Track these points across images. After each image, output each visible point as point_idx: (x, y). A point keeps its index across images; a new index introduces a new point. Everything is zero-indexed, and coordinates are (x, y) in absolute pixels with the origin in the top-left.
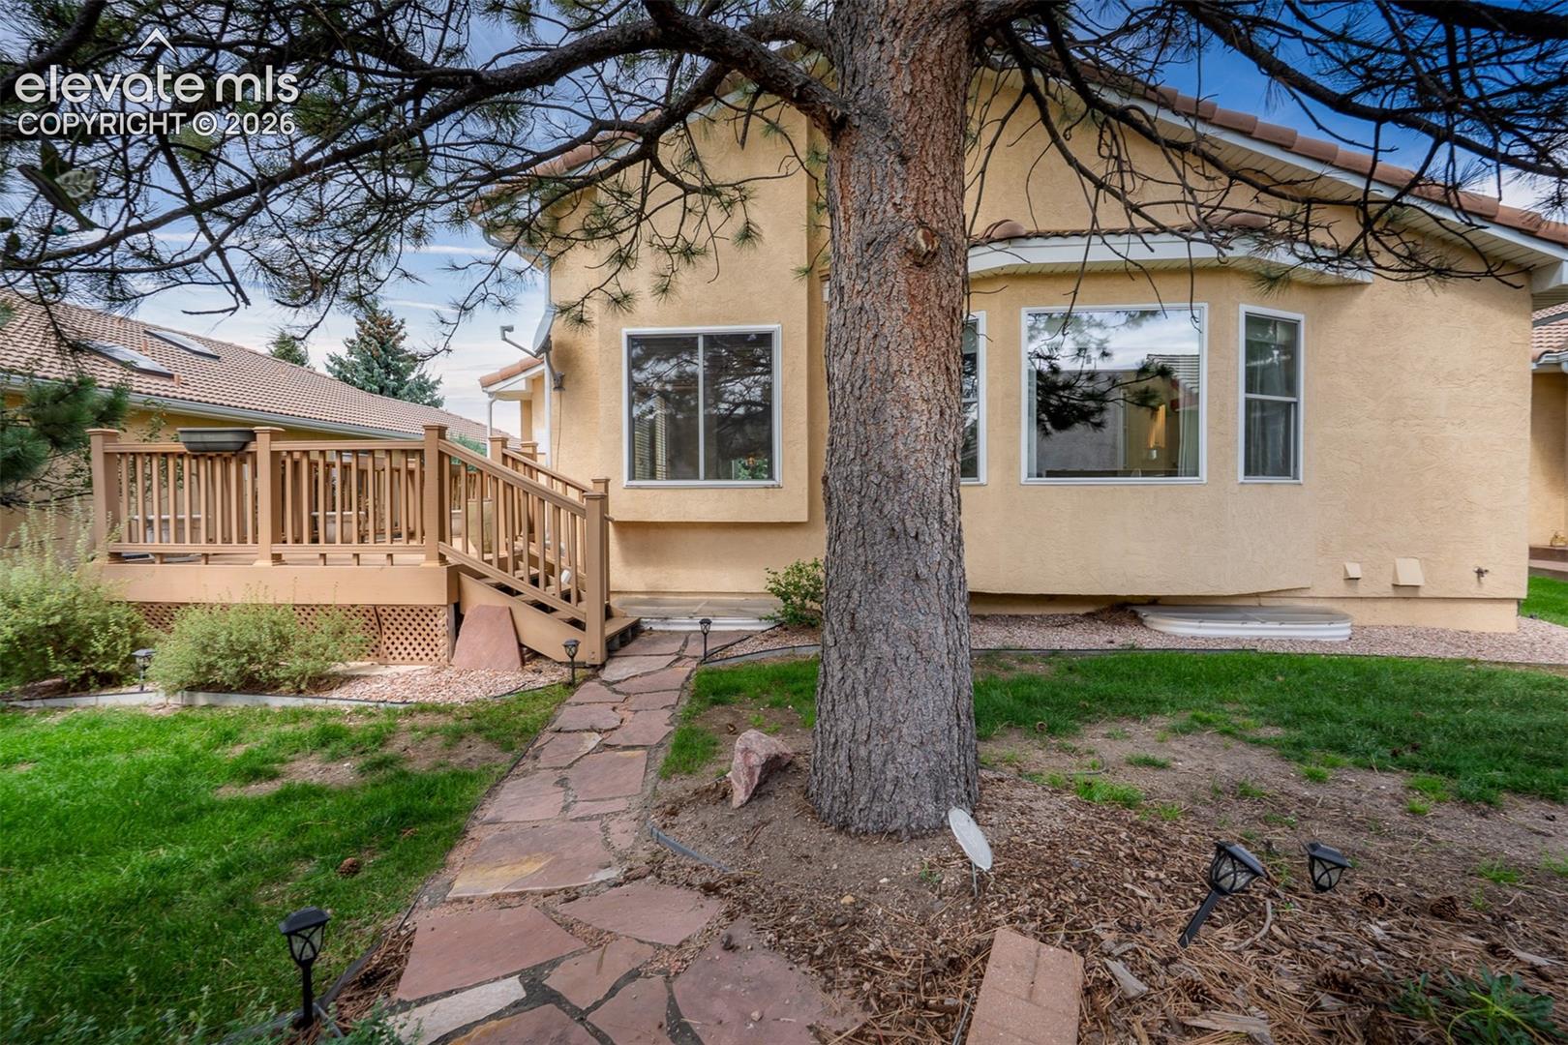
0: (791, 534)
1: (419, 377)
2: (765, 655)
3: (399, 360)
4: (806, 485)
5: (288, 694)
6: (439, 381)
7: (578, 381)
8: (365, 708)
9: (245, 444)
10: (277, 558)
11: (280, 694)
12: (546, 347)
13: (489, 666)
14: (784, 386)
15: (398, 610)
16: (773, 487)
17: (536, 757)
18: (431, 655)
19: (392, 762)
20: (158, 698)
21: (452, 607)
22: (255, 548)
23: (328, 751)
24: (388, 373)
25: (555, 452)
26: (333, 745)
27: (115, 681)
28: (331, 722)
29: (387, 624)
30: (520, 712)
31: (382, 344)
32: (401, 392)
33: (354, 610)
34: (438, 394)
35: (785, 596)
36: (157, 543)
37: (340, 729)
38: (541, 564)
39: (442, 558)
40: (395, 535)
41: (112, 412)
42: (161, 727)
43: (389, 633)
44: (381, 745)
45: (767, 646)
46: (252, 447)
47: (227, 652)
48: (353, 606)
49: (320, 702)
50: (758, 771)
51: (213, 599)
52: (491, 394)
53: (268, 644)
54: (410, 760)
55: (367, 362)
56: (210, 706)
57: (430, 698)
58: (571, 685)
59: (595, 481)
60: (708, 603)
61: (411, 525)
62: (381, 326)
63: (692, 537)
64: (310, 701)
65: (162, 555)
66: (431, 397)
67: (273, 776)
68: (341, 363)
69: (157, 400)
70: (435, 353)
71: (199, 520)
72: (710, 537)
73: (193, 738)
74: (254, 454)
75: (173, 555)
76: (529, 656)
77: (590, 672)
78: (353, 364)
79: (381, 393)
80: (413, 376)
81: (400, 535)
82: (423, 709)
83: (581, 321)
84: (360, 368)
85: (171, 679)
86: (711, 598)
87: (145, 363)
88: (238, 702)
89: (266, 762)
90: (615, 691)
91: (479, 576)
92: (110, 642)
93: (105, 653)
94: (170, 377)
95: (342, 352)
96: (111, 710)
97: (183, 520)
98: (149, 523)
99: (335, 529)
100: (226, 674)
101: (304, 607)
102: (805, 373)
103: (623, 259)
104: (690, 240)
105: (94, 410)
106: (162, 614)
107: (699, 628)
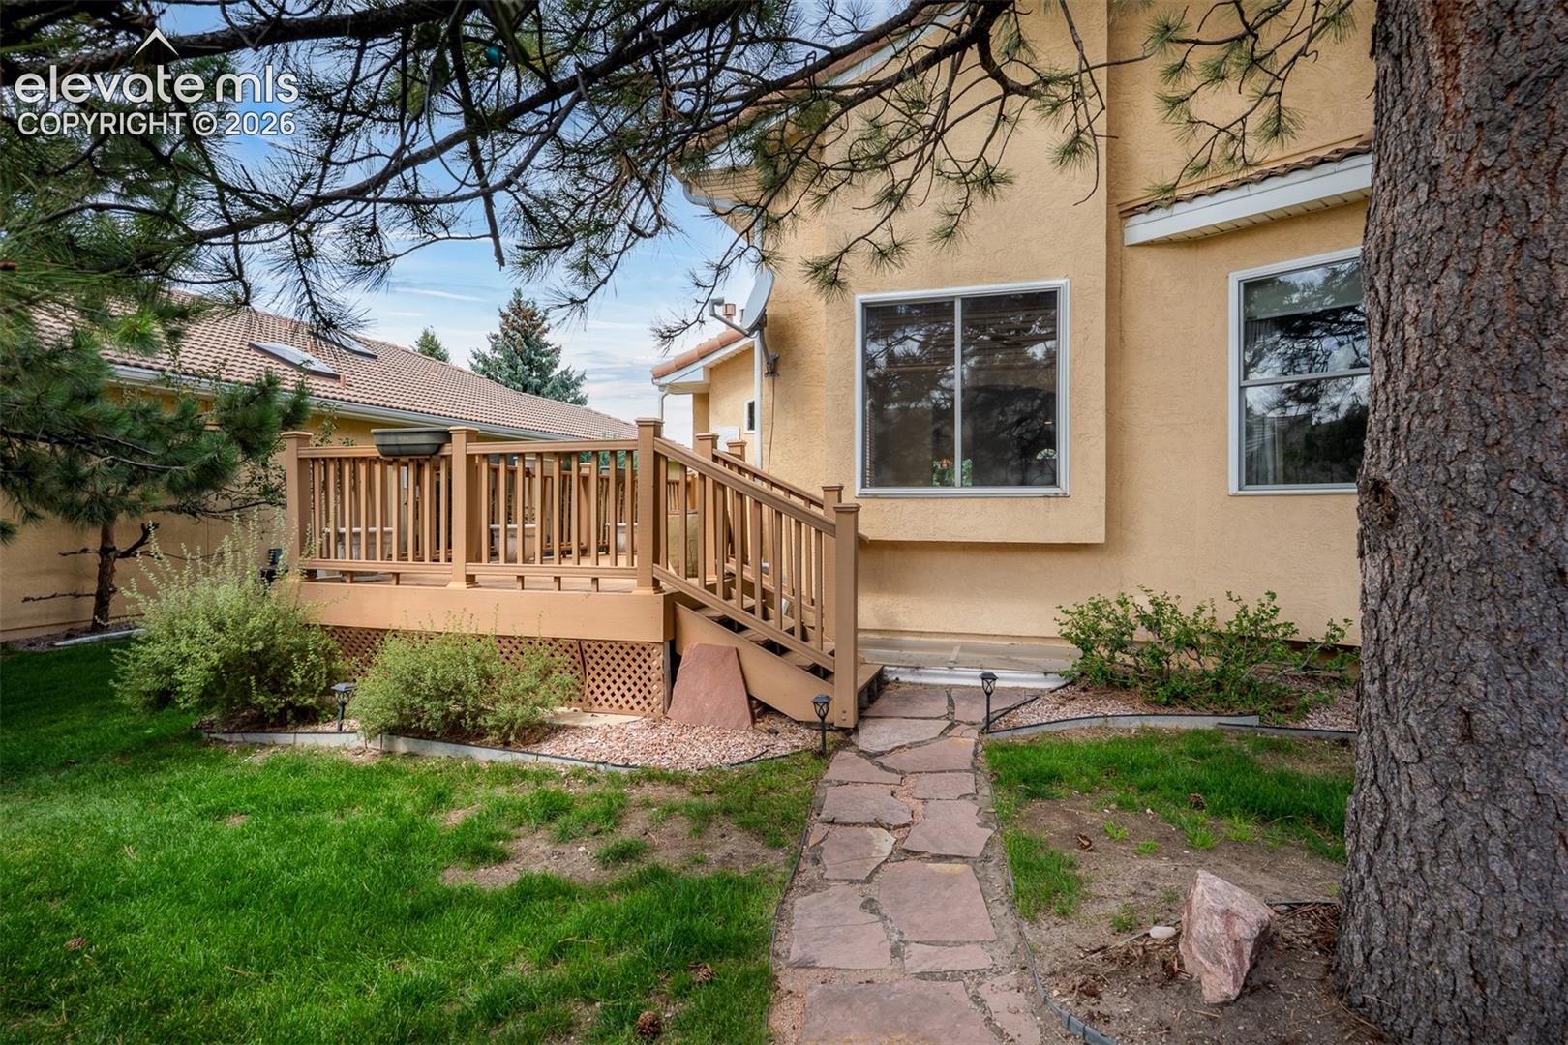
0: (1077, 560)
1: (562, 373)
2: (1067, 726)
3: (542, 355)
4: (1103, 493)
5: (494, 745)
6: (582, 378)
7: (795, 365)
8: (583, 770)
9: (440, 447)
10: (471, 579)
11: (486, 746)
12: (760, 325)
13: (713, 721)
14: (1073, 361)
15: (606, 647)
16: (1056, 495)
17: (817, 861)
18: (644, 703)
19: (637, 851)
20: (355, 741)
21: (667, 645)
22: (448, 566)
23: (554, 826)
24: (531, 370)
25: (766, 453)
26: (561, 819)
27: (310, 716)
28: (551, 787)
29: (592, 663)
30: (771, 788)
31: (526, 338)
32: (545, 390)
33: (556, 645)
34: (583, 390)
35: (1086, 646)
36: (348, 559)
37: (564, 798)
38: (758, 592)
39: (656, 583)
40: (565, 553)
41: (296, 415)
42: (368, 779)
43: (594, 674)
44: (616, 825)
45: (1067, 712)
46: (446, 450)
47: (433, 693)
48: (555, 639)
49: (530, 758)
50: (1248, 948)
51: (415, 627)
52: (662, 387)
53: (474, 685)
54: (655, 849)
55: (510, 359)
56: (411, 755)
57: (655, 761)
58: (822, 754)
59: (826, 489)
60: (964, 649)
61: (583, 539)
62: (524, 318)
63: (941, 560)
64: (519, 756)
65: (352, 574)
66: (574, 394)
67: (503, 858)
68: (485, 361)
69: (329, 402)
70: (686, 326)
71: (390, 533)
72: (964, 560)
73: (403, 796)
74: (448, 458)
75: (361, 574)
76: (761, 710)
77: (839, 736)
78: (497, 361)
79: (524, 391)
80: (556, 371)
81: (570, 552)
82: (652, 776)
83: (833, 281)
84: (504, 365)
85: (374, 721)
86: (972, 641)
87: (318, 365)
88: (440, 752)
89: (491, 837)
90: (882, 767)
91: (697, 606)
92: (308, 672)
93: (303, 685)
94: (336, 378)
95: (486, 349)
96: (310, 753)
97: (374, 534)
98: (340, 537)
99: (516, 545)
100: (431, 718)
101: (510, 639)
102: (1103, 343)
103: (894, 198)
104: (992, 164)
105: (281, 412)
106: (362, 642)
107: (979, 683)
